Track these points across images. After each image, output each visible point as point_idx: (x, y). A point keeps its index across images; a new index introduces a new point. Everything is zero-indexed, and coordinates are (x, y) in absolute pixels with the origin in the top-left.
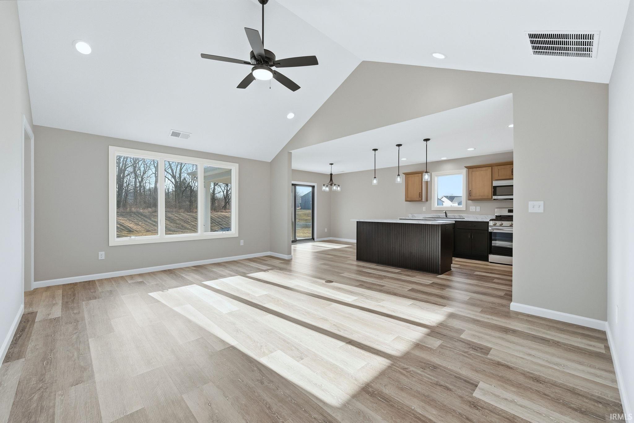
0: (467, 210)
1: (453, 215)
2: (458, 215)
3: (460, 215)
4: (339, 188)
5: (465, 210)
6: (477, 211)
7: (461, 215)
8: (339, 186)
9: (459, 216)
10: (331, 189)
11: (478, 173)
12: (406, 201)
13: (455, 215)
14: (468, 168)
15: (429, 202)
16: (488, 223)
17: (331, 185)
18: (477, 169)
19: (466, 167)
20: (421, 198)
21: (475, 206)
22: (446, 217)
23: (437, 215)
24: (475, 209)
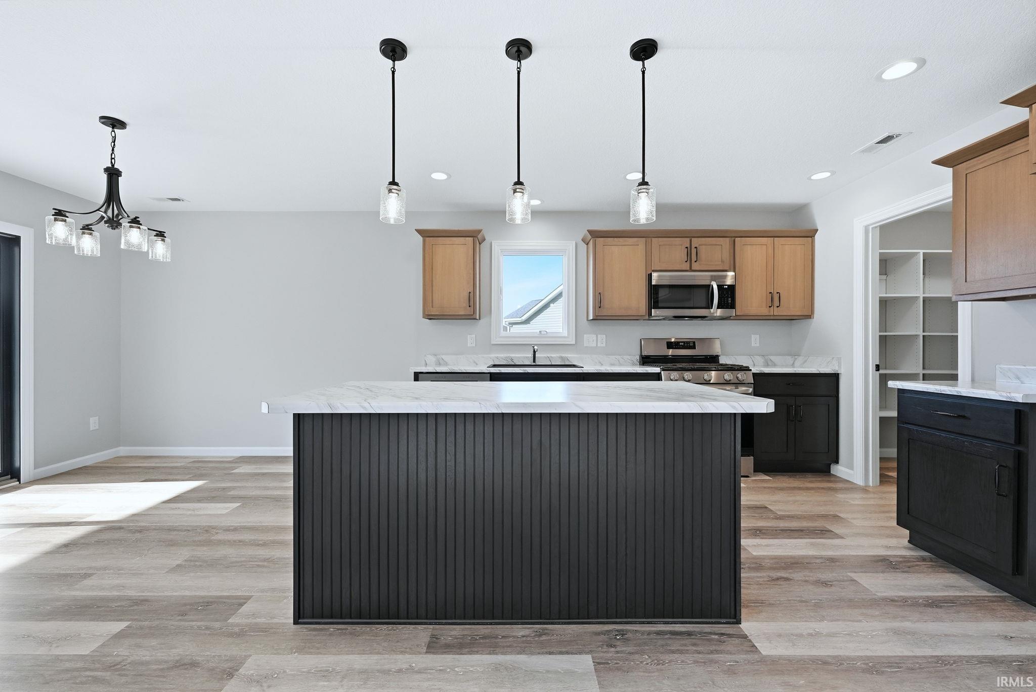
0: (576, 346)
1: (545, 355)
2: (558, 355)
3: (563, 355)
4: (160, 249)
5: (573, 342)
6: (599, 345)
7: (566, 355)
8: (161, 235)
9: (562, 358)
10: (110, 248)
11: (617, 251)
12: (427, 317)
13: (553, 356)
14: (598, 235)
17: (114, 223)
19: (590, 233)
20: (472, 308)
21: (595, 334)
22: (534, 361)
23: (506, 357)
24: (595, 342)
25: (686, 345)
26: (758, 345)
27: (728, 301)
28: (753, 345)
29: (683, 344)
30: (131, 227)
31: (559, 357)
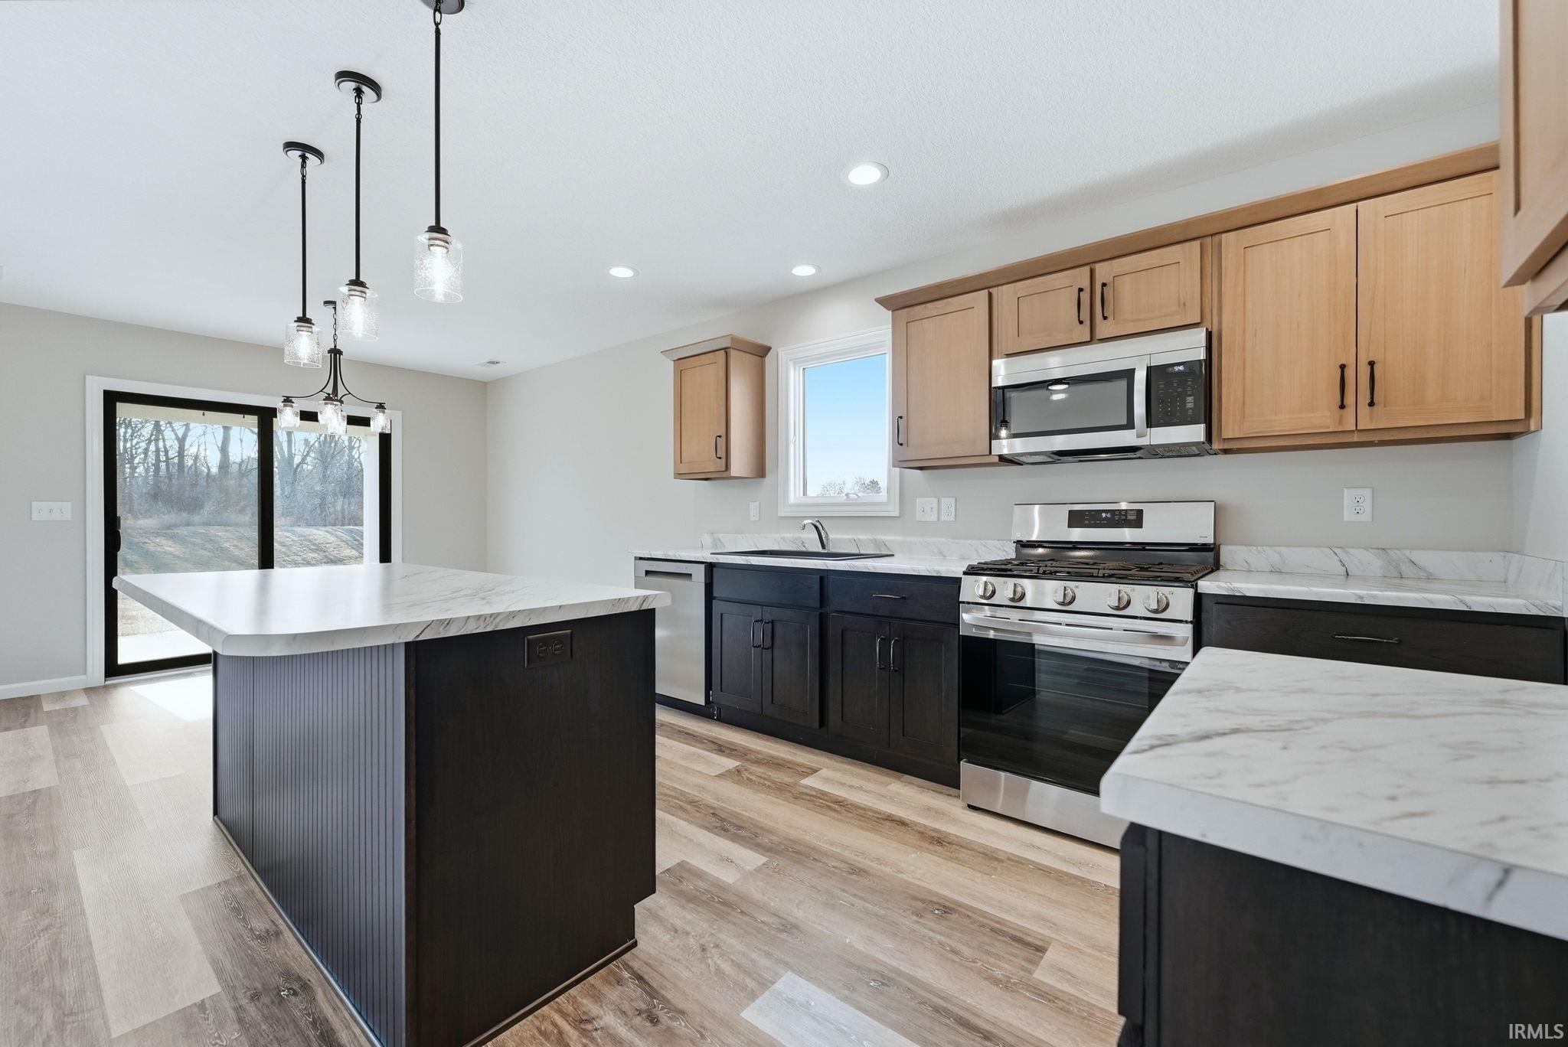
0: (904, 517)
1: (851, 537)
2: (870, 537)
3: (879, 537)
5: (897, 514)
6: (942, 518)
7: (883, 538)
9: (875, 541)
11: (931, 329)
12: (679, 475)
13: (861, 537)
14: (897, 304)
15: (768, 480)
16: (957, 581)
18: (929, 305)
19: (884, 302)
20: (723, 460)
21: (934, 495)
22: (823, 547)
23: (796, 539)
24: (935, 510)
25: (1117, 518)
26: (1366, 517)
27: (1184, 402)
28: (1348, 516)
29: (1109, 515)
30: (326, 404)
31: (871, 540)
